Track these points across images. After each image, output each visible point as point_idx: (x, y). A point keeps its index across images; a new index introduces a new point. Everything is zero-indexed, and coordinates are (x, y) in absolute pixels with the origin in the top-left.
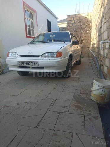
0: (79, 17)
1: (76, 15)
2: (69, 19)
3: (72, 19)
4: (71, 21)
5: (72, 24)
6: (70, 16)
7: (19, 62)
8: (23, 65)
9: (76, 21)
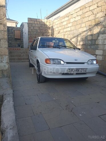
0: (40, 22)
1: (36, 19)
2: (30, 21)
3: (33, 23)
4: (32, 24)
5: (33, 27)
6: (31, 19)
7: (69, 69)
8: (72, 72)
9: (37, 25)
